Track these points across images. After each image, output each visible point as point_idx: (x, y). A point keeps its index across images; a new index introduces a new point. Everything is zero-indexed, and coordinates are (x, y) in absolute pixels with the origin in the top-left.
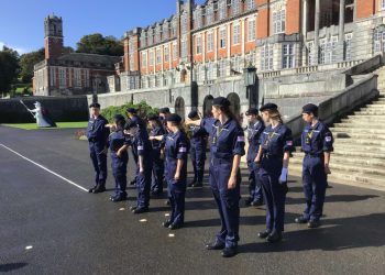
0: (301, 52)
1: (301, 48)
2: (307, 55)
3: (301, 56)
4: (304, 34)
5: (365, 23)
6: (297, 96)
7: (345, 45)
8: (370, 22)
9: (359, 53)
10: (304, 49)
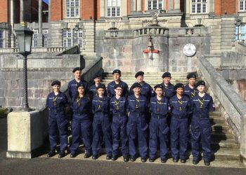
0: (10, 37)
1: (10, 35)
2: (14, 41)
3: (10, 40)
4: (12, 25)
5: (57, 25)
6: (37, 70)
7: (43, 37)
8: (60, 25)
9: (53, 44)
10: (12, 36)
